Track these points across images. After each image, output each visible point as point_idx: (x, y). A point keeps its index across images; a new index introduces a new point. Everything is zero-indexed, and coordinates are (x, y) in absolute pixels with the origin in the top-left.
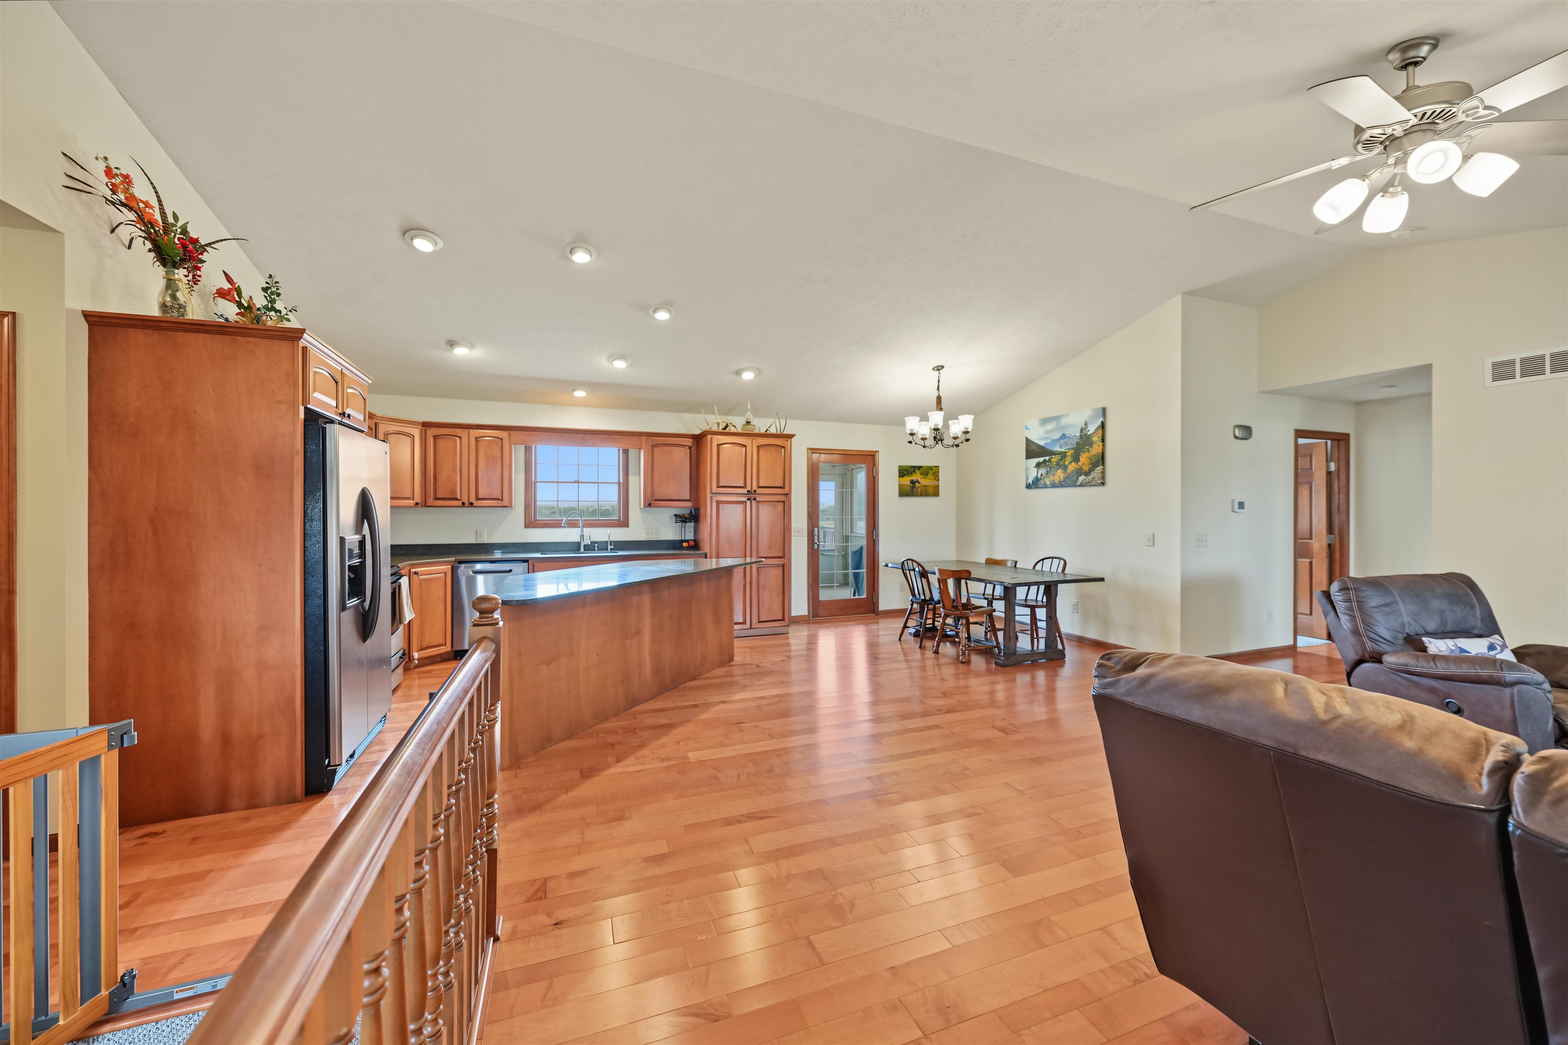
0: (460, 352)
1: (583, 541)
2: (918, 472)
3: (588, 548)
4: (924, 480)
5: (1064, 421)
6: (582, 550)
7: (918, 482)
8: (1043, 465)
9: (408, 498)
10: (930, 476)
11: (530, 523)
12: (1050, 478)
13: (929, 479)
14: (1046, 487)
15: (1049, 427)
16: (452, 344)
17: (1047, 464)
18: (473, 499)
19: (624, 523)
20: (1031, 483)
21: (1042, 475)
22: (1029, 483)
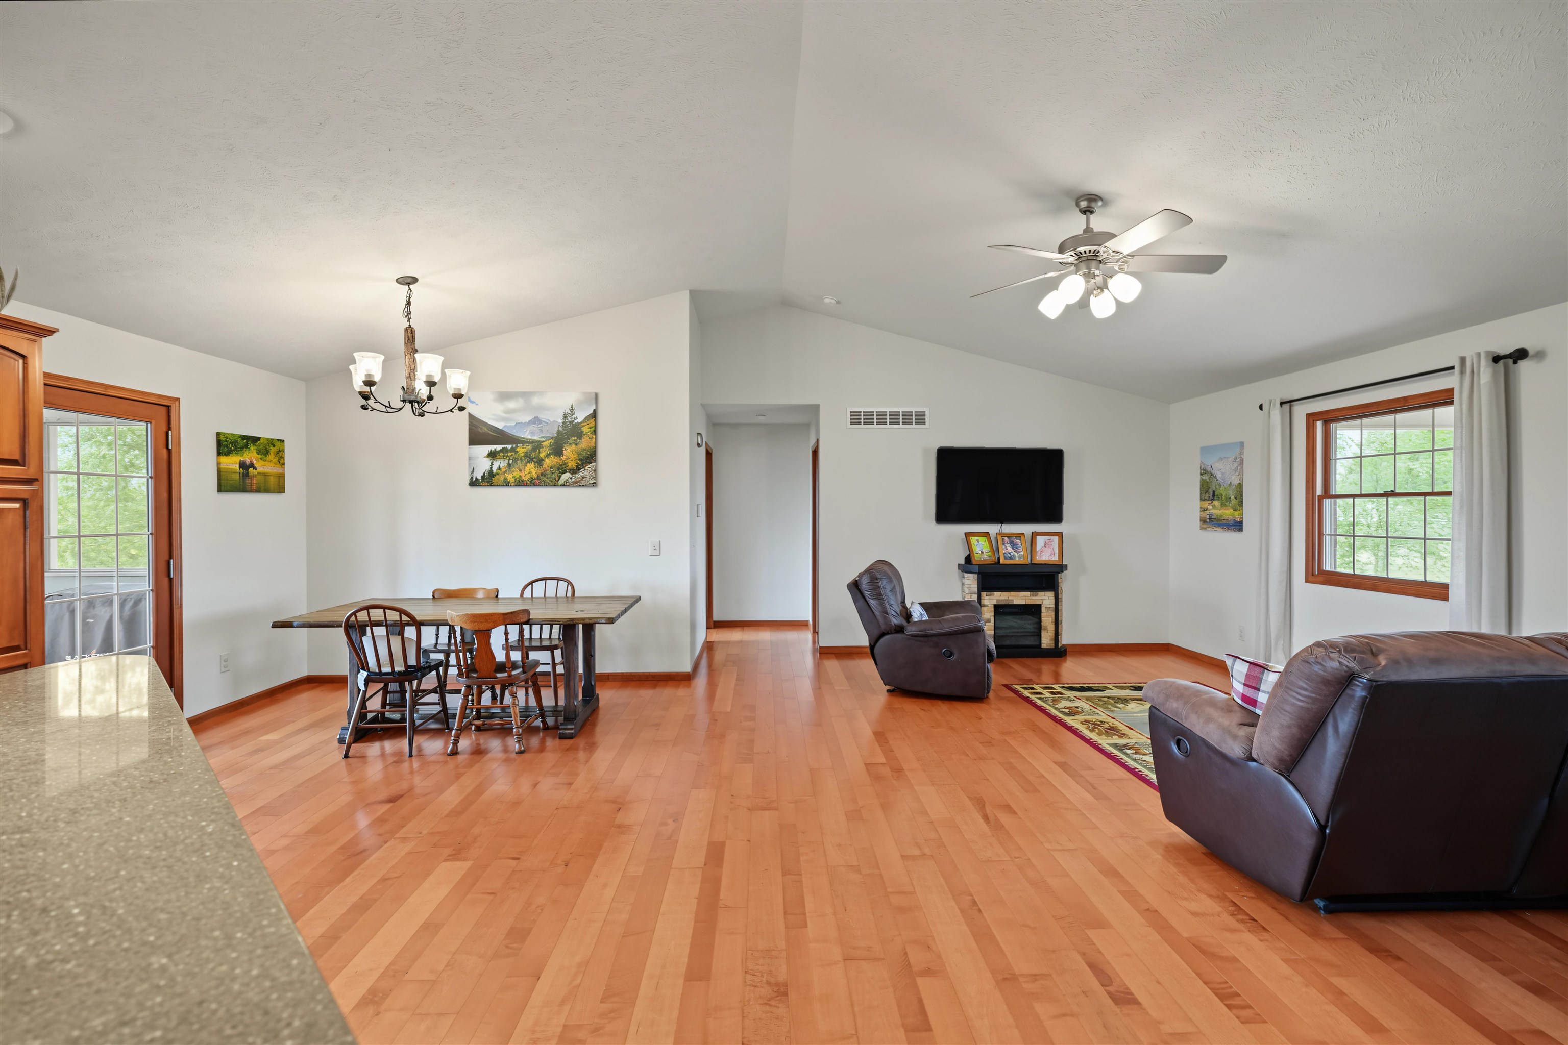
2: (252, 448)
4: (262, 463)
5: (536, 400)
7: (252, 465)
8: (502, 454)
10: (271, 457)
12: (515, 474)
13: (271, 461)
14: (507, 484)
15: (512, 405)
17: (509, 454)
20: (479, 478)
21: (499, 468)
22: (476, 479)
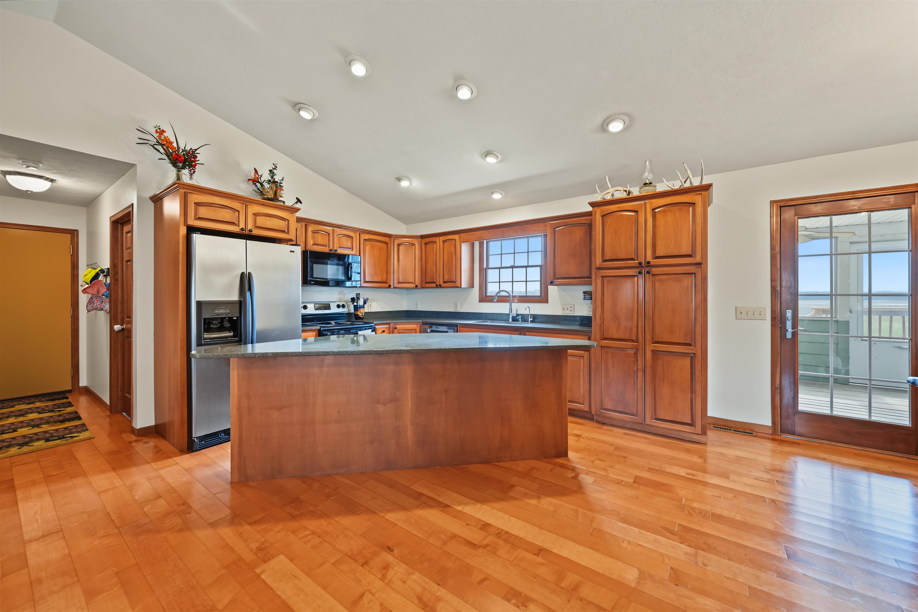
0: (405, 184)
1: (512, 312)
3: (515, 319)
6: (511, 320)
9: (412, 283)
11: (484, 298)
16: (399, 179)
18: (442, 283)
19: (543, 298)
